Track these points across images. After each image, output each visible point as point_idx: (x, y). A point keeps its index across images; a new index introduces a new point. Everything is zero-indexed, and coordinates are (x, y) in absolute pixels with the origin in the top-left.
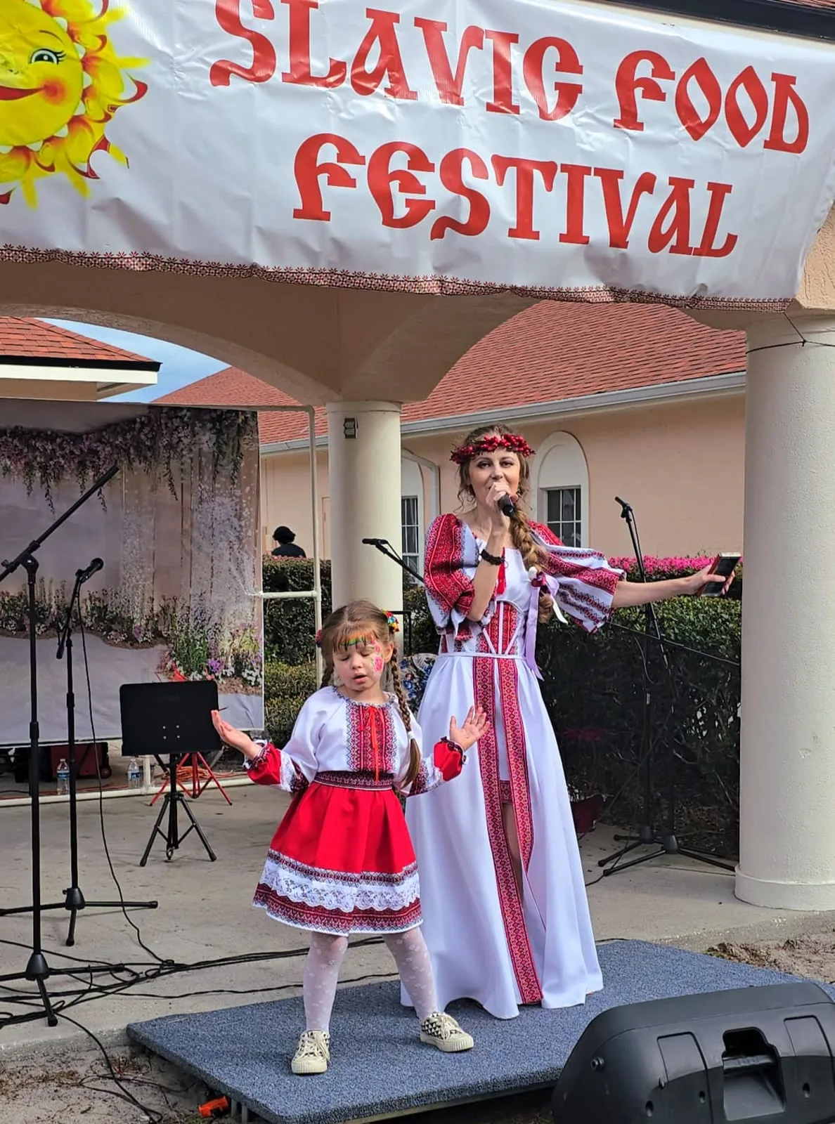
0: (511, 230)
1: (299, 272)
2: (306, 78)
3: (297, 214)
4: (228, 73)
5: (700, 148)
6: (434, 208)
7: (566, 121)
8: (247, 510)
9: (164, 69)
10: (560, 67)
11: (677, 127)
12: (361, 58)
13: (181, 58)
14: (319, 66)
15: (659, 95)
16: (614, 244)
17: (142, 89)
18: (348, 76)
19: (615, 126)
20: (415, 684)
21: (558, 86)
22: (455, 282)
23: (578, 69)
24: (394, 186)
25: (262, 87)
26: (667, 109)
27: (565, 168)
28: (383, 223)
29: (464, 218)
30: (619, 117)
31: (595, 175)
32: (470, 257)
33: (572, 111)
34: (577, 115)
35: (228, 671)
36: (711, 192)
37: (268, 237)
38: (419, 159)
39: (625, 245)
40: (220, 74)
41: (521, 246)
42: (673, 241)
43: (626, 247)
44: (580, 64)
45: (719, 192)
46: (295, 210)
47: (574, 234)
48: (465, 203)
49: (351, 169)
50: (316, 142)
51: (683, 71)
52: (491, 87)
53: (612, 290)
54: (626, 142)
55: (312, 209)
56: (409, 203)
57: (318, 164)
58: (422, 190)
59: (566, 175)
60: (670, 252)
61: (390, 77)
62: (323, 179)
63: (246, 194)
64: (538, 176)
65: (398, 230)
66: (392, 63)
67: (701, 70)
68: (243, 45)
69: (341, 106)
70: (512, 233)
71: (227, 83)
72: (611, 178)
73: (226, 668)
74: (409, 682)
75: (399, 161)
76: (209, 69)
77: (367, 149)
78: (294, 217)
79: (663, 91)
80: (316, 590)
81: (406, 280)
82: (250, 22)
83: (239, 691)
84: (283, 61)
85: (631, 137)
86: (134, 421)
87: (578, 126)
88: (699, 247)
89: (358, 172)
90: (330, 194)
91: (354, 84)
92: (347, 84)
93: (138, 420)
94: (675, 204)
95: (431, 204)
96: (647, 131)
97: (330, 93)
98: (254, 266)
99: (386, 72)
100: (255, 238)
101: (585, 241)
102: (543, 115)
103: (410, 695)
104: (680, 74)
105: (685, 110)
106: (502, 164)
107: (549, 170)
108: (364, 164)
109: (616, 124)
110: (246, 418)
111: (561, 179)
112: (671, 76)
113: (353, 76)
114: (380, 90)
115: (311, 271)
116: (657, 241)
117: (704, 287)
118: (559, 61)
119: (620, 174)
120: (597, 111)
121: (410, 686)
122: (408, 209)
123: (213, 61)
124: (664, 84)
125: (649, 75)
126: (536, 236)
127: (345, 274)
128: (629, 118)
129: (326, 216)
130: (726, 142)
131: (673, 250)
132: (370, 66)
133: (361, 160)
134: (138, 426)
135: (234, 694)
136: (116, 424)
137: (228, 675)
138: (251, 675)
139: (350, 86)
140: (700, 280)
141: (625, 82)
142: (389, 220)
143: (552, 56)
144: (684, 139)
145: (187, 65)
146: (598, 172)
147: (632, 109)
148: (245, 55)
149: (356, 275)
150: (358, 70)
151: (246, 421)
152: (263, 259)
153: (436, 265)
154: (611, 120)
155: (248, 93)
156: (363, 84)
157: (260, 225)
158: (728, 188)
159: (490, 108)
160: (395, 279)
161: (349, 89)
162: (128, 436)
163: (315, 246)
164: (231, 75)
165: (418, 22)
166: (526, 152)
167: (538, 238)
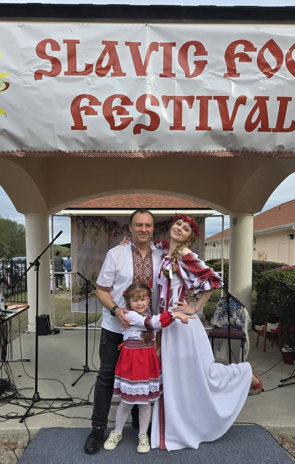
0: (171, 127)
1: (80, 152)
2: (75, 73)
3: (73, 128)
4: (41, 75)
5: (272, 82)
6: (133, 120)
7: (199, 77)
8: (200, 247)
9: (16, 76)
10: (196, 54)
11: (258, 73)
12: (100, 61)
13: (21, 71)
14: (80, 67)
15: (248, 59)
16: (225, 129)
17: (8, 85)
18: (94, 70)
19: (224, 77)
20: (225, 305)
21: (195, 62)
22: (149, 152)
23: (206, 54)
24: (114, 113)
25: (55, 78)
26: (253, 65)
27: (198, 98)
28: (111, 129)
29: (148, 124)
30: (227, 72)
31: (214, 99)
32: (153, 140)
33: (202, 72)
34: (205, 74)
35: (191, 295)
36: (279, 101)
37: (63, 138)
38: (126, 101)
39: (232, 129)
40: (38, 75)
41: (177, 134)
42: (259, 125)
43: (233, 131)
44: (206, 51)
45: (284, 101)
46: (72, 126)
47: (203, 126)
48: (148, 117)
49: (95, 108)
50: (79, 98)
51: (261, 47)
52: (162, 67)
53: (231, 151)
54: (231, 83)
55: (79, 125)
56: (121, 119)
57: (81, 107)
58: (128, 113)
59: (199, 101)
60: (258, 131)
61: (113, 68)
62: (83, 113)
63: (51, 122)
64: (185, 103)
65: (118, 132)
66: (115, 62)
67: (272, 45)
68: (47, 63)
69: (91, 83)
70: (172, 128)
71: (41, 79)
72: (222, 100)
73: (191, 294)
74: (223, 305)
75: (117, 102)
76: (33, 74)
77: (102, 99)
78: (72, 130)
79: (250, 57)
80: (222, 271)
81: (126, 152)
82: (49, 53)
83: (195, 301)
84: (65, 67)
85: (233, 81)
86: (166, 221)
87: (205, 79)
88: (275, 128)
89: (98, 109)
90: (86, 119)
91: (96, 73)
92: (94, 73)
93: (168, 221)
94: (258, 109)
95: (132, 119)
96: (242, 77)
97: (86, 78)
98: (60, 151)
99: (112, 66)
100: (58, 139)
101: (210, 129)
102: (187, 75)
103: (223, 309)
104: (259, 48)
105: (263, 65)
106: (166, 99)
107: (190, 100)
108: (101, 105)
109: (225, 76)
110: (201, 219)
111: (197, 103)
112: (255, 50)
113: (96, 70)
114: (109, 74)
115: (85, 152)
116: (249, 126)
117: (281, 147)
118: (195, 51)
119: (227, 98)
120: (215, 71)
121: (223, 306)
122: (121, 122)
123: (35, 70)
124: (250, 54)
125: (242, 51)
126: (184, 128)
127: (99, 152)
128: (232, 72)
129: (85, 128)
130: (287, 77)
131: (260, 130)
132: (104, 65)
133: (100, 104)
134: (167, 223)
135: (193, 302)
136: (161, 223)
137: (192, 296)
138: (199, 297)
139: (95, 74)
140: (278, 143)
141: (229, 55)
142: (113, 127)
143: (192, 49)
144: (262, 78)
145: (24, 73)
146: (216, 98)
147: (234, 68)
148: (48, 67)
149: (104, 152)
150: (99, 67)
151: (201, 220)
152: (62, 147)
153: (140, 145)
154: (222, 74)
155: (50, 82)
156: (101, 72)
157: (58, 134)
158: (290, 99)
159: (161, 76)
160: (121, 152)
161: (95, 75)
162: (164, 226)
163: (83, 141)
164: (43, 75)
165: (127, 44)
166: (178, 93)
167: (185, 130)
